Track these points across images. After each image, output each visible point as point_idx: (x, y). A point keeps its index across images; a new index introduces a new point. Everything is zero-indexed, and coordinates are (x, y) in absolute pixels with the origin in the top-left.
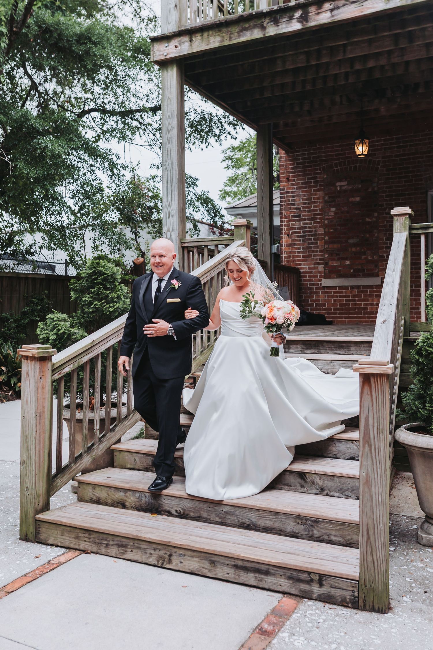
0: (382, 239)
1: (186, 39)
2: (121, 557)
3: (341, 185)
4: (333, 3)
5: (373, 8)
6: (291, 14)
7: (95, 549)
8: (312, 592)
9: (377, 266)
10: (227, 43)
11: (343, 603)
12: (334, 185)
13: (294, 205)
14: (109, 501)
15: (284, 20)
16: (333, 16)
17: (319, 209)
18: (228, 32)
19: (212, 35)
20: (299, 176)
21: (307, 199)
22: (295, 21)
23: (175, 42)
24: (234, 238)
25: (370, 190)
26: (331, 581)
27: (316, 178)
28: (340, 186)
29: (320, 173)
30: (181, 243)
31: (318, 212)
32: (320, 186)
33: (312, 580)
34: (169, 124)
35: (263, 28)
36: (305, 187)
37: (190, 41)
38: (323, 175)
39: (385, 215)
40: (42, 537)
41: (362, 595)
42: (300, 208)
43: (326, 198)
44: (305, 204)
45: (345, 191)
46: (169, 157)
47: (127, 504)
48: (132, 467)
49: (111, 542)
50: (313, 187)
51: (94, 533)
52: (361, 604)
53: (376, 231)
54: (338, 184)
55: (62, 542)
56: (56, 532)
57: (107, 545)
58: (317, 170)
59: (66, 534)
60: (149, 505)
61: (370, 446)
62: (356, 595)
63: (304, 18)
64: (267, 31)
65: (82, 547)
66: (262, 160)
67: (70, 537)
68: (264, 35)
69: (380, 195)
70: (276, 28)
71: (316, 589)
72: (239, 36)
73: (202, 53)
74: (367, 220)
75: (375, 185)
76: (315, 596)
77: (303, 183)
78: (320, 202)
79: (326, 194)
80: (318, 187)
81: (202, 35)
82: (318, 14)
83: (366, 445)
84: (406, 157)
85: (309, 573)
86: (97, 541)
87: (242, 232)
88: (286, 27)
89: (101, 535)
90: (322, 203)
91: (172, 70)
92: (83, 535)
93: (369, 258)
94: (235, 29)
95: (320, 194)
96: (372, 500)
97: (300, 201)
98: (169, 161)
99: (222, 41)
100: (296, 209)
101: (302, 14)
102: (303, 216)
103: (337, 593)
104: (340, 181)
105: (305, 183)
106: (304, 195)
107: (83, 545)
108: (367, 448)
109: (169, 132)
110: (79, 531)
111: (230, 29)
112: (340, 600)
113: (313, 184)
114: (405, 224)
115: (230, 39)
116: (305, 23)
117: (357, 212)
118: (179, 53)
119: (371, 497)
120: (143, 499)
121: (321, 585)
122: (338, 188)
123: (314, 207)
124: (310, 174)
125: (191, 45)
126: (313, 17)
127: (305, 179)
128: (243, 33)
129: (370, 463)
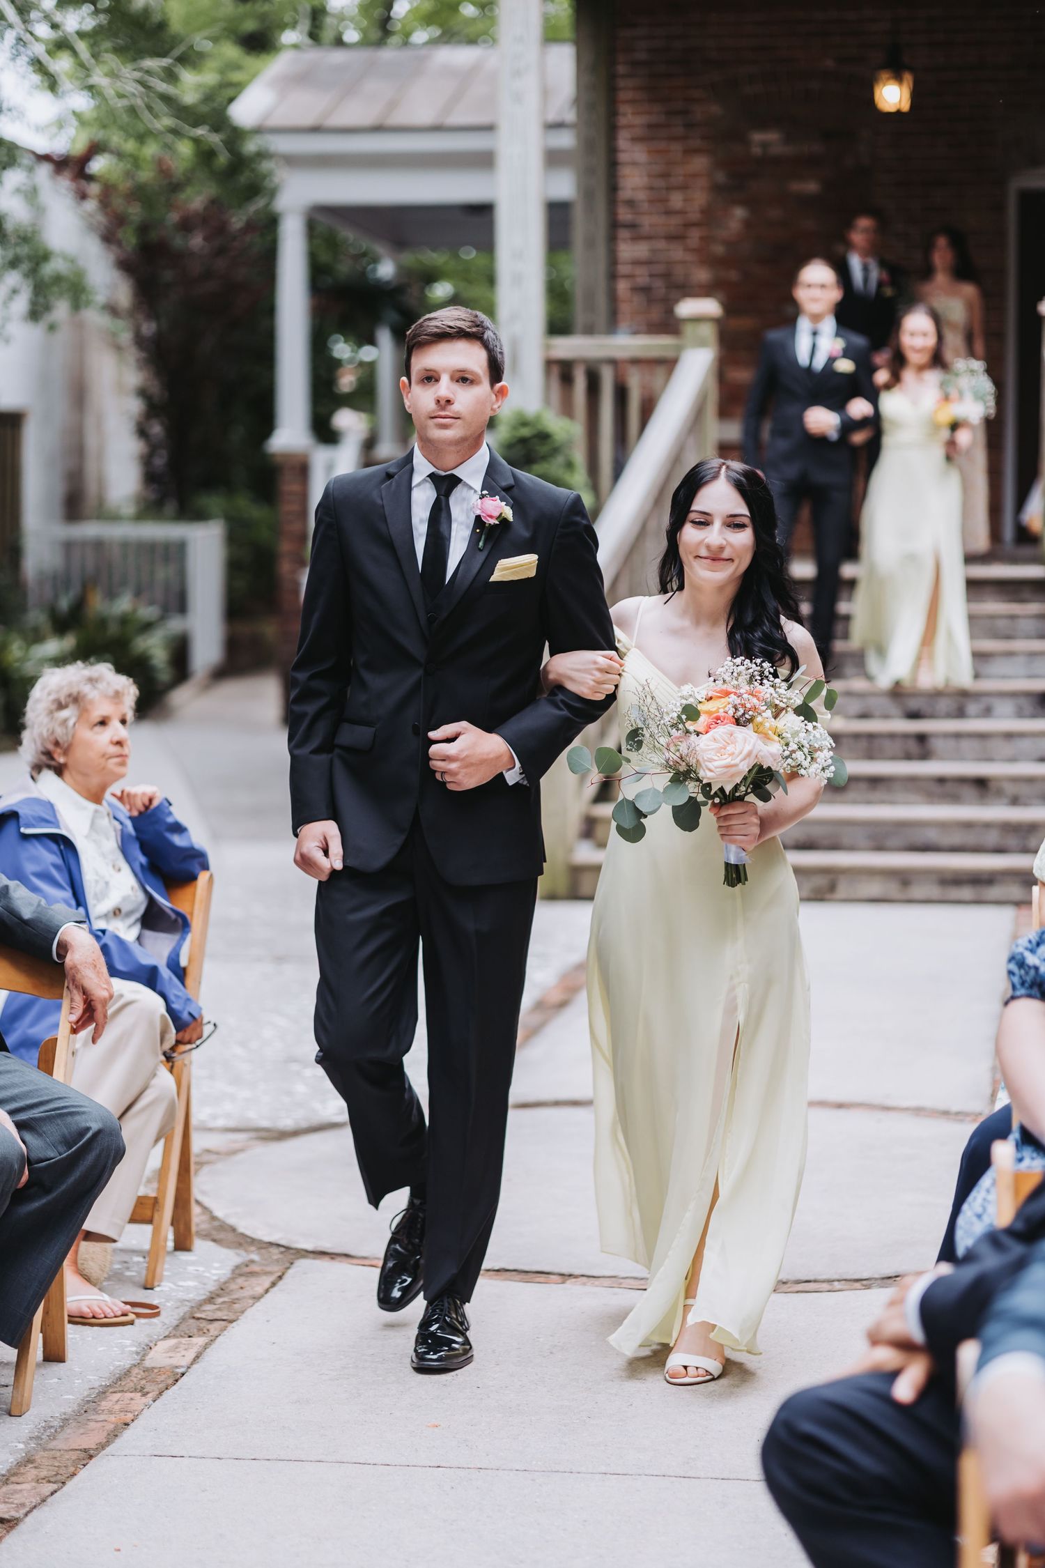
3: (766, 140)
12: (742, 137)
13: (621, 189)
21: (662, 175)
24: (684, 346)
25: (849, 162)
27: (689, 113)
28: (765, 145)
29: (700, 100)
30: (546, 349)
31: (694, 217)
32: (704, 138)
38: (708, 107)
42: (640, 203)
43: (721, 177)
44: (651, 188)
45: (777, 161)
50: (680, 139)
54: (758, 137)
58: (694, 87)
69: (878, 177)
78: (699, 188)
79: (719, 165)
80: (695, 142)
84: (953, 75)
87: (703, 332)
90: (705, 189)
95: (700, 163)
100: (630, 202)
102: (651, 225)
104: (763, 125)
105: (656, 126)
106: (652, 164)
113: (679, 131)
117: (811, 225)
122: (756, 151)
123: (685, 200)
124: (672, 100)
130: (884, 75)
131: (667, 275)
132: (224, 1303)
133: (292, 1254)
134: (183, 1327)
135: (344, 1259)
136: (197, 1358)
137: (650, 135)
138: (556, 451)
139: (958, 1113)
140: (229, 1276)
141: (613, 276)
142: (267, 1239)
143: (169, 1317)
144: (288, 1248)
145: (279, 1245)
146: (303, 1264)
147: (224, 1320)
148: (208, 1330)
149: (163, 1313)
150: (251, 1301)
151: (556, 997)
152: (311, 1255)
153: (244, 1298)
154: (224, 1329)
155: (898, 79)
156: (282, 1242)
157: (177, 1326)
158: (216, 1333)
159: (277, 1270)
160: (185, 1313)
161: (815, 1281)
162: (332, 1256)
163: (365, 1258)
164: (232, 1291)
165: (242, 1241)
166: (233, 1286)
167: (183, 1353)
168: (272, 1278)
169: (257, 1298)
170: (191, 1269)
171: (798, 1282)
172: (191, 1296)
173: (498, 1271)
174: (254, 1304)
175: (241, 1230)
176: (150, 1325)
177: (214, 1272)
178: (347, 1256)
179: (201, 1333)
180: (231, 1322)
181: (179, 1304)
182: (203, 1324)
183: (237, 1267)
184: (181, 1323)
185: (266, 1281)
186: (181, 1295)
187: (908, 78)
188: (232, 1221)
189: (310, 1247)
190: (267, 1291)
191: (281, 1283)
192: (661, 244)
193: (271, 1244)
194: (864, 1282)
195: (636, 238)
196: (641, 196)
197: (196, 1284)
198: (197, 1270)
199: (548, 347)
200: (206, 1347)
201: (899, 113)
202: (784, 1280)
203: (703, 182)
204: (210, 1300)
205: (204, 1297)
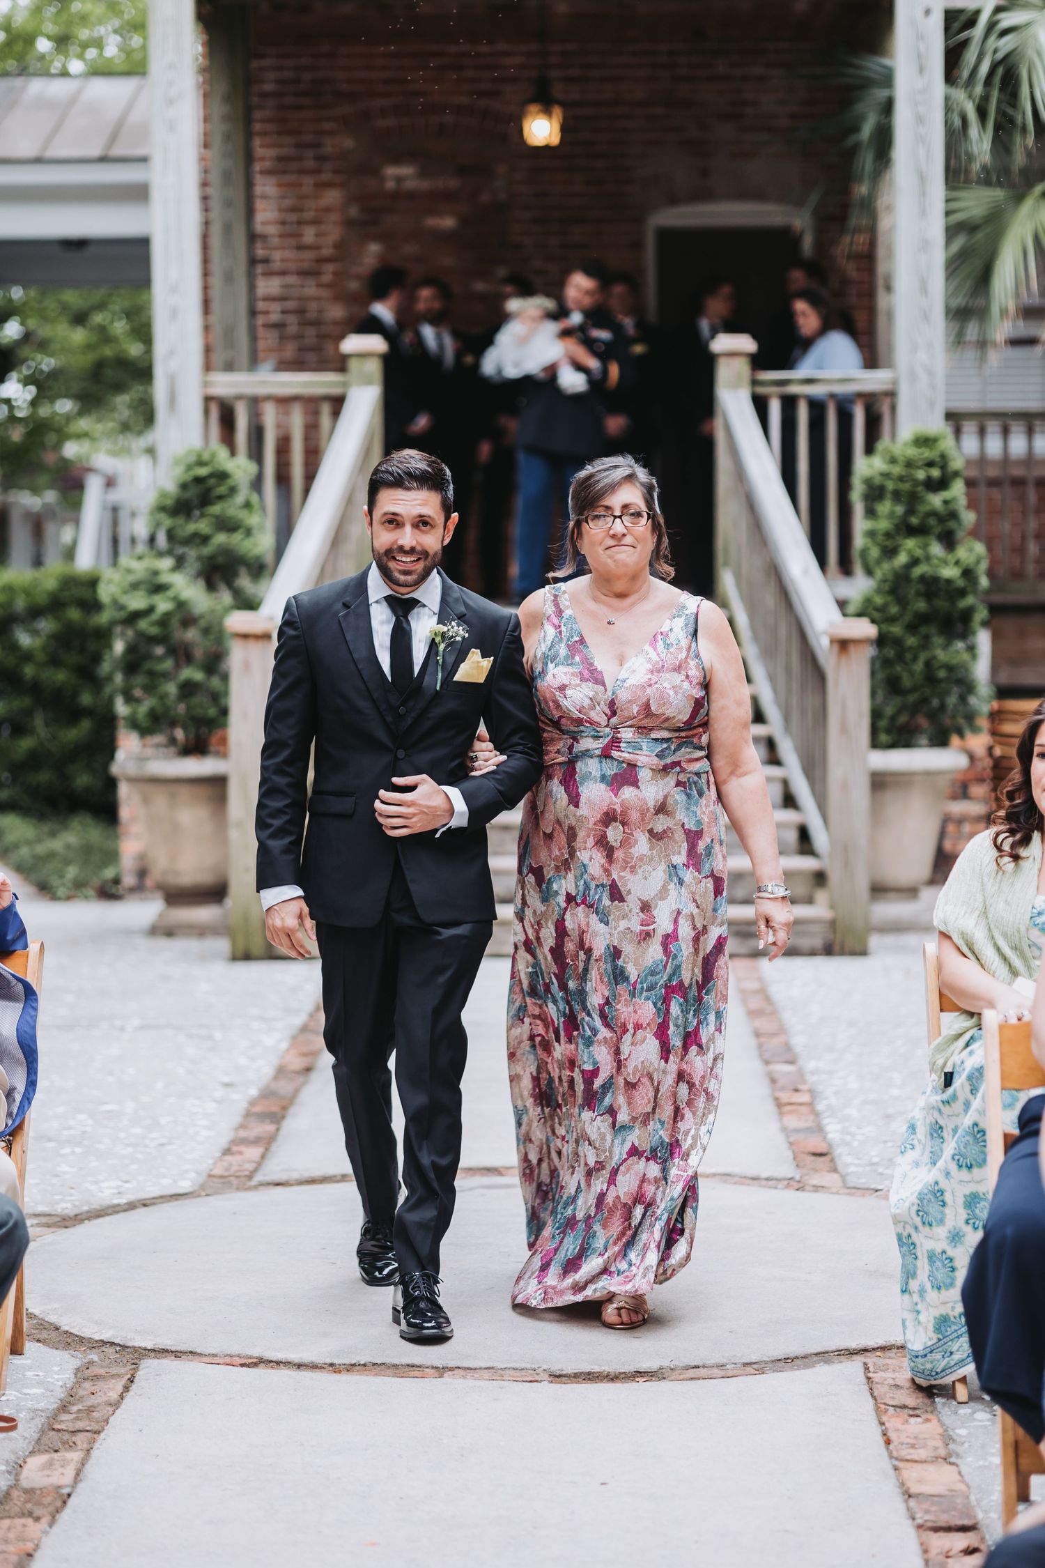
3: (399, 175)
11: (813, 953)
12: (375, 172)
17: (331, 244)
20: (264, 134)
21: (293, 209)
24: (350, 383)
25: (486, 198)
27: (317, 145)
28: (399, 180)
29: (331, 133)
31: (327, 252)
32: (336, 172)
36: (284, 172)
38: (340, 139)
41: (837, 938)
43: (353, 211)
44: (283, 223)
45: (412, 196)
50: (311, 172)
52: (837, 948)
54: (391, 171)
58: (322, 120)
62: (831, 937)
69: (515, 215)
75: (499, 184)
77: (280, 159)
78: (332, 221)
79: (351, 199)
80: (327, 176)
87: (367, 369)
90: (338, 224)
95: (332, 197)
97: (265, 210)
102: (282, 260)
103: (806, 942)
104: (397, 160)
105: (285, 158)
106: (283, 197)
112: (809, 949)
113: (309, 164)
114: (743, 372)
117: (447, 261)
122: (390, 185)
123: (317, 235)
124: (301, 132)
127: (281, 146)
130: (533, 108)
131: (301, 312)
132: (79, 1411)
133: (134, 1356)
134: (45, 1440)
135: (190, 1356)
136: (78, 1474)
137: (281, 167)
138: (233, 490)
139: (767, 1179)
140: (73, 1379)
141: (253, 313)
142: (97, 1337)
143: (27, 1430)
144: (124, 1347)
145: (112, 1344)
146: (149, 1366)
147: (87, 1431)
148: (74, 1443)
149: (20, 1426)
150: (110, 1409)
151: (297, 1063)
152: (153, 1354)
153: (99, 1405)
154: (94, 1440)
155: (547, 112)
156: (116, 1341)
157: (39, 1439)
158: (85, 1446)
159: (125, 1371)
160: (43, 1425)
161: (704, 1367)
162: (178, 1354)
163: (215, 1355)
164: (82, 1397)
165: (69, 1340)
166: (81, 1392)
167: (61, 1470)
168: (124, 1381)
169: (116, 1405)
170: (29, 1374)
171: (687, 1368)
172: (42, 1405)
173: (365, 1365)
174: (114, 1411)
175: (65, 1328)
176: (10, 1439)
177: (56, 1377)
178: (191, 1352)
179: (67, 1446)
180: (98, 1432)
181: (32, 1414)
182: (66, 1436)
183: (78, 1370)
184: (41, 1436)
185: (119, 1386)
186: (30, 1404)
187: (558, 112)
188: (52, 1318)
189: (150, 1346)
190: (122, 1397)
191: (134, 1386)
192: (292, 279)
193: (104, 1343)
194: (755, 1366)
195: (269, 274)
196: (272, 230)
197: (42, 1390)
198: (37, 1375)
199: (206, 384)
200: (83, 1463)
201: (547, 148)
202: (672, 1367)
203: (334, 217)
204: (64, 1408)
205: (55, 1406)
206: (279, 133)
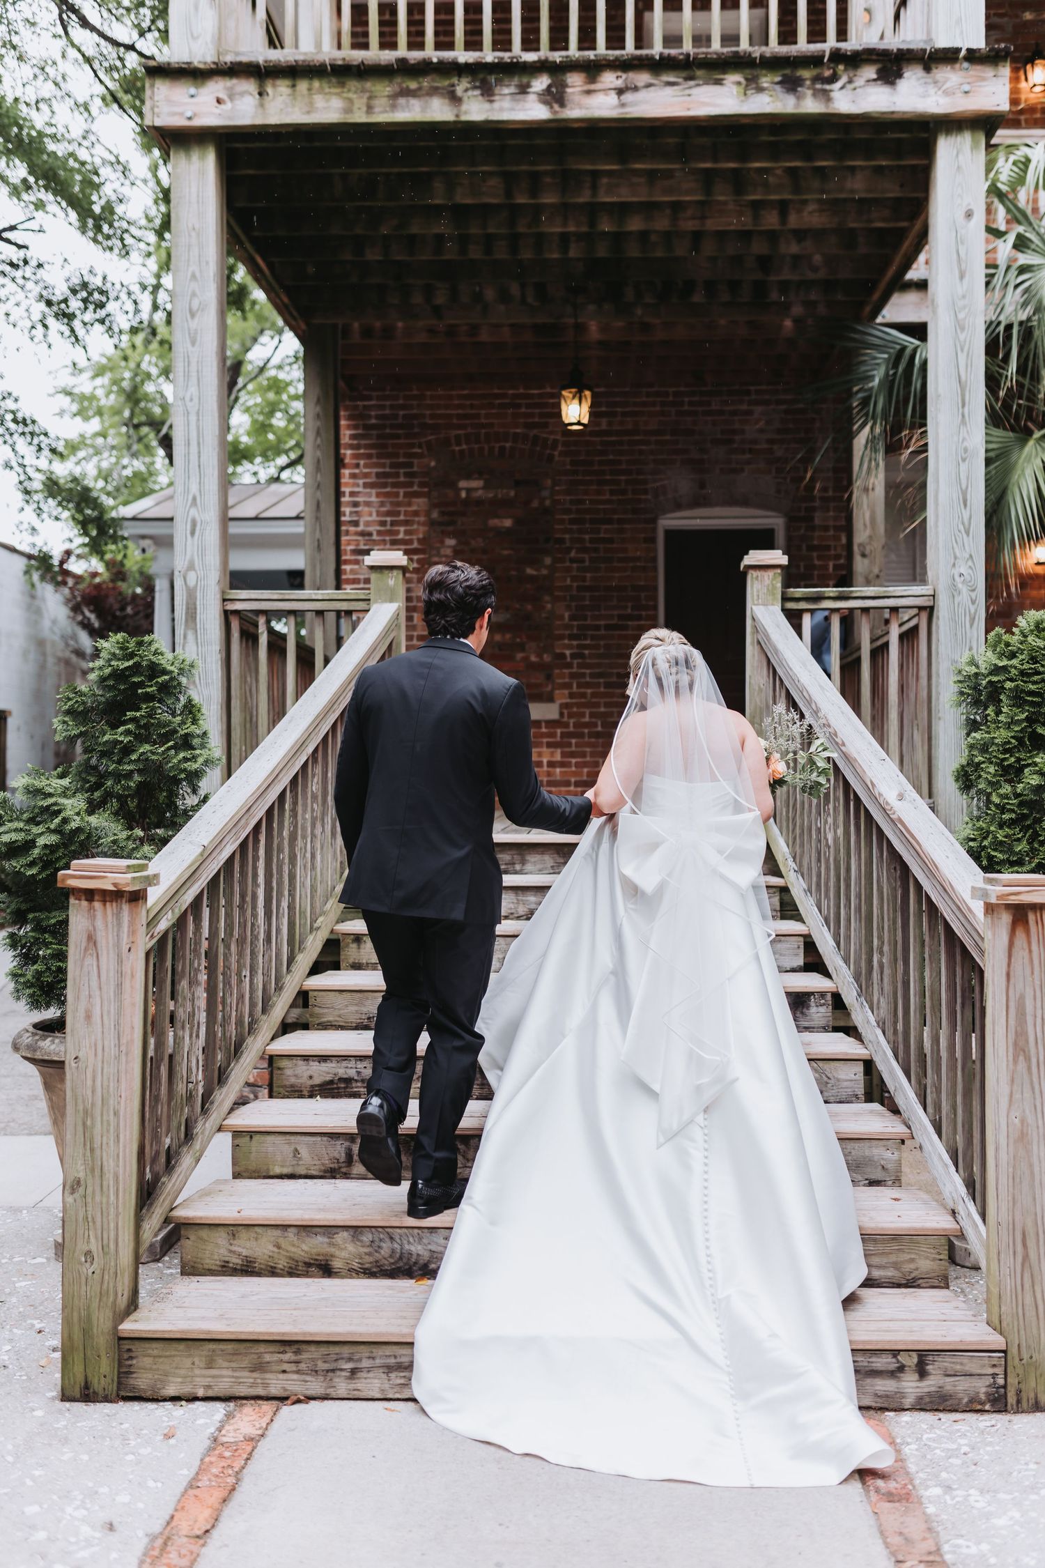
0: (562, 618)
1: (248, 86)
2: (398, 1396)
3: (470, 486)
4: (624, 76)
5: (715, 105)
6: (525, 80)
7: (316, 1386)
8: (903, 1395)
9: (549, 677)
10: (360, 117)
11: (974, 1407)
12: (453, 486)
13: (356, 523)
14: (282, 1263)
15: (506, 91)
16: (623, 105)
17: (419, 540)
18: (364, 91)
19: (321, 91)
20: (369, 456)
21: (388, 514)
22: (532, 98)
23: (217, 87)
24: (371, 597)
25: (535, 504)
26: (946, 1362)
27: (410, 465)
28: (469, 490)
29: (421, 455)
30: (224, 600)
31: (415, 545)
32: (421, 485)
33: (901, 1368)
34: (194, 295)
35: (455, 99)
36: (385, 485)
37: (260, 94)
38: (425, 460)
39: (568, 564)
40: (142, 1381)
41: (1012, 1380)
42: (370, 534)
43: (435, 515)
44: (383, 523)
45: (479, 502)
46: (194, 380)
47: (337, 1264)
48: (286, 1171)
49: (365, 1363)
50: (403, 485)
51: (313, 1348)
52: (1011, 1399)
53: (547, 598)
54: (463, 484)
55: (208, 1387)
56: (188, 1362)
57: (354, 1372)
58: (412, 446)
59: (220, 1362)
60: (401, 1258)
61: (1028, 1059)
62: (1001, 1381)
63: (555, 96)
64: (464, 107)
65: (274, 1391)
66: (318, 409)
67: (234, 1369)
68: (457, 116)
69: (558, 517)
70: (487, 106)
71: (911, 1386)
72: (394, 107)
73: (291, 129)
74: (529, 571)
75: (545, 493)
76: (908, 1402)
77: (378, 475)
78: (419, 523)
79: (434, 506)
80: (415, 488)
81: (294, 86)
82: (589, 92)
83: (1021, 1058)
84: (613, 438)
85: (895, 1353)
86: (322, 1366)
87: (391, 582)
88: (512, 109)
89: (337, 1349)
90: (424, 524)
91: (202, 158)
92: (276, 1357)
93: (533, 658)
94: (383, 89)
95: (420, 503)
96: (1032, 1173)
97: (370, 515)
98: (193, 390)
99: (348, 110)
100: (362, 534)
101: (549, 86)
103: (962, 1387)
104: (468, 477)
105: (385, 475)
106: (382, 504)
107: (276, 1384)
108: (1022, 1064)
109: (193, 315)
110: (262, 1348)
111: (368, 85)
112: (966, 1400)
113: (402, 479)
114: (774, 588)
115: (370, 109)
116: (556, 107)
117: (506, 552)
118: (230, 118)
119: (1031, 1166)
120: (383, 1245)
121: (922, 1373)
122: (463, 494)
123: (406, 532)
124: (397, 455)
125: (262, 105)
126: (577, 98)
127: (383, 465)
128: (402, 101)
129: (1027, 1094)
130: (568, 393)
137: (381, 482)
155: (579, 396)
187: (588, 393)
199: (226, 599)
203: (421, 519)
206: (379, 456)
